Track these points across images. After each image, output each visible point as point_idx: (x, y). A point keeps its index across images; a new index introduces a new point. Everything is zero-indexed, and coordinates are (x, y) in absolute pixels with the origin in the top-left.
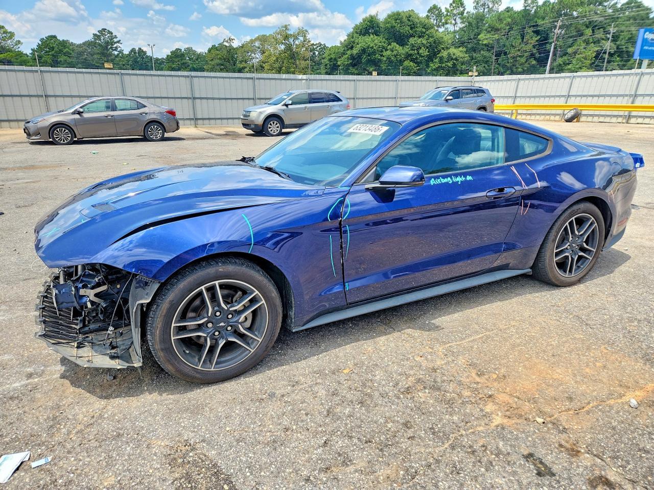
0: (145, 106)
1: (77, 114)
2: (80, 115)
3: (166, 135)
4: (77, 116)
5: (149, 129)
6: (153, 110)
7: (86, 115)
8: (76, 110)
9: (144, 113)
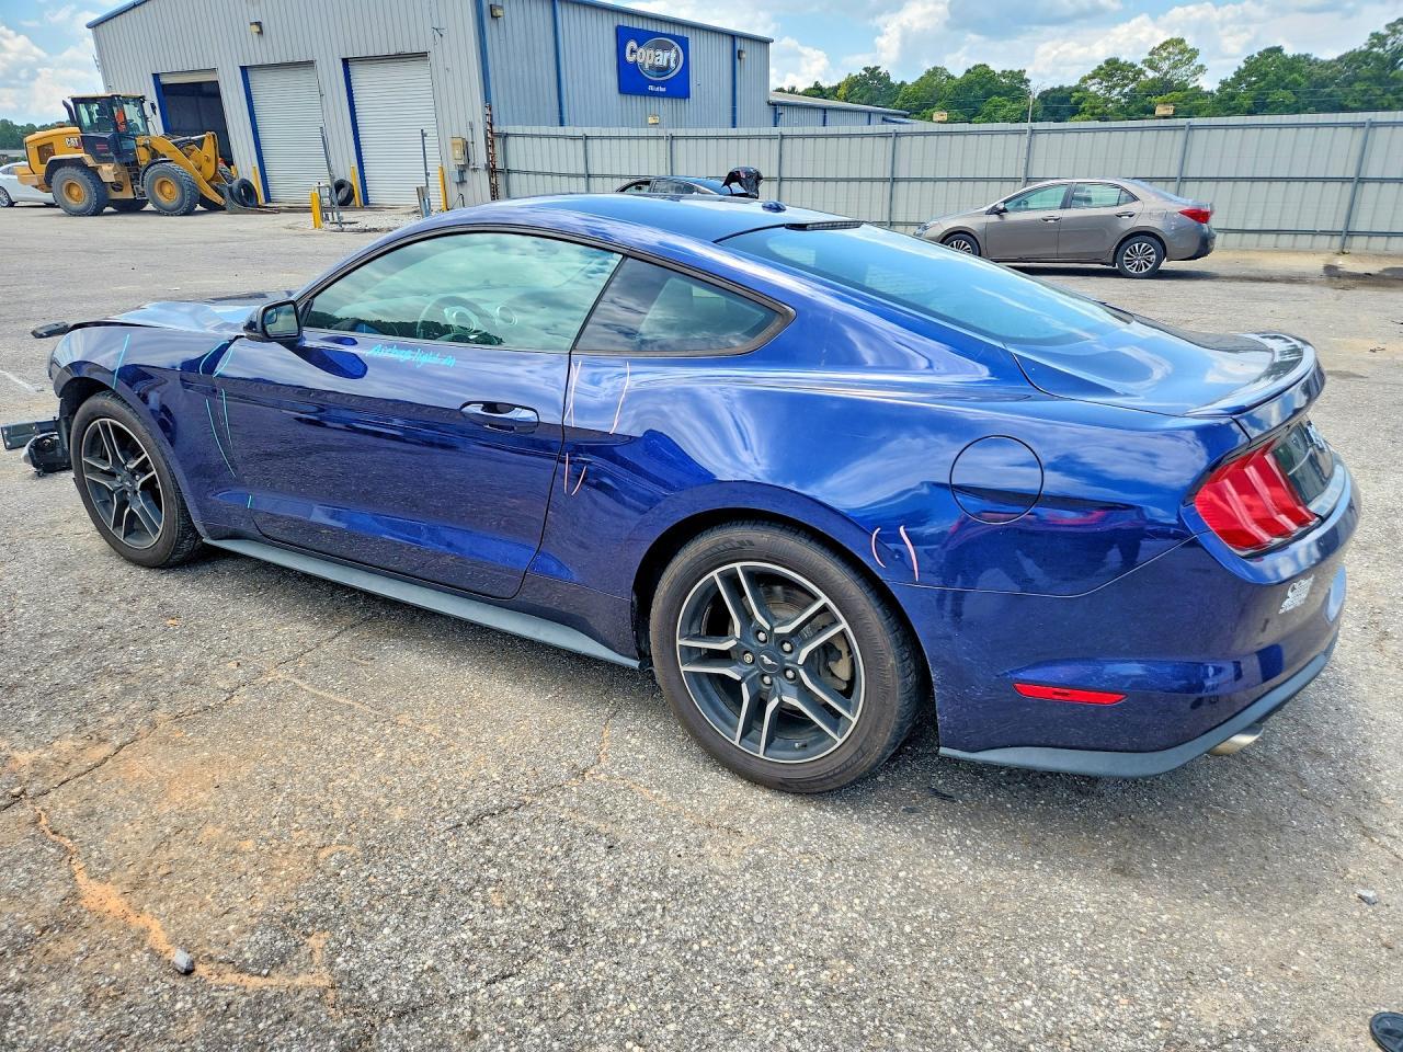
0: (1135, 199)
1: (996, 213)
2: (1002, 217)
3: (1166, 265)
4: (994, 218)
5: (1128, 251)
6: (1155, 208)
7: (1011, 217)
8: (994, 207)
9: (1125, 214)
